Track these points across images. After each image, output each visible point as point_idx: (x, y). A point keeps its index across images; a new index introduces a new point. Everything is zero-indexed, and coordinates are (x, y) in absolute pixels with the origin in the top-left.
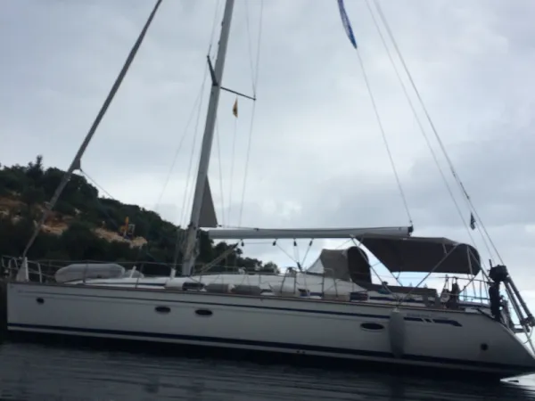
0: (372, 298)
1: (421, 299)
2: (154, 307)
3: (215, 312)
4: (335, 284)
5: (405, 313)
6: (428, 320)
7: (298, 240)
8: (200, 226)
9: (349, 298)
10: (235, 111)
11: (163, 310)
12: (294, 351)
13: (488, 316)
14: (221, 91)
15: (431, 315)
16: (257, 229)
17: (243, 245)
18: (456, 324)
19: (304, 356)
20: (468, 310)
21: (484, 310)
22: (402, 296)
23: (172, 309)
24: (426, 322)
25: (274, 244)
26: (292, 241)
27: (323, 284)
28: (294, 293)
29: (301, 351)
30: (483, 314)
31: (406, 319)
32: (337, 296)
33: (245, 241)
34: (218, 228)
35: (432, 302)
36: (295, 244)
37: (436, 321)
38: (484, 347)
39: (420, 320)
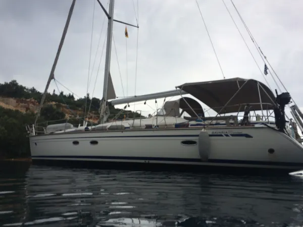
0: (191, 125)
1: (224, 122)
2: (72, 142)
3: (99, 142)
5: (210, 132)
6: (227, 135)
8: (107, 99)
9: (174, 126)
10: (126, 34)
11: (76, 143)
12: (143, 161)
13: (273, 128)
15: (229, 132)
16: (136, 96)
17: (129, 106)
18: (247, 136)
19: (149, 164)
20: (256, 126)
21: (269, 125)
22: (214, 122)
23: (80, 142)
24: (225, 137)
25: (145, 103)
26: (154, 100)
27: (157, 119)
29: (147, 161)
30: (269, 127)
31: (210, 136)
32: (166, 125)
33: (130, 104)
34: (116, 99)
35: (232, 124)
36: (156, 102)
37: (233, 135)
38: (271, 151)
39: (221, 136)
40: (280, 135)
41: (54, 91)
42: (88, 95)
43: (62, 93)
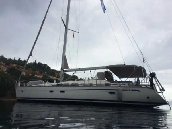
0: (112, 85)
1: (127, 84)
3: (65, 91)
4: (100, 81)
5: (122, 89)
6: (129, 90)
7: (91, 71)
9: (105, 85)
10: (73, 36)
11: (51, 91)
12: (89, 101)
13: (149, 88)
14: (68, 30)
15: (131, 89)
16: (80, 68)
17: (76, 73)
18: (138, 91)
19: (92, 102)
20: (142, 86)
21: (148, 86)
22: (121, 84)
23: (54, 91)
25: (85, 72)
26: (89, 71)
28: (88, 85)
29: (91, 101)
30: (148, 87)
31: (122, 90)
32: (101, 85)
33: (77, 72)
34: (69, 69)
35: (131, 85)
36: (90, 72)
37: (132, 90)
38: (148, 98)
39: (127, 90)
40: (152, 91)
41: (15, 58)
42: (36, 61)
43: (19, 59)
